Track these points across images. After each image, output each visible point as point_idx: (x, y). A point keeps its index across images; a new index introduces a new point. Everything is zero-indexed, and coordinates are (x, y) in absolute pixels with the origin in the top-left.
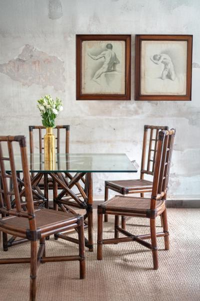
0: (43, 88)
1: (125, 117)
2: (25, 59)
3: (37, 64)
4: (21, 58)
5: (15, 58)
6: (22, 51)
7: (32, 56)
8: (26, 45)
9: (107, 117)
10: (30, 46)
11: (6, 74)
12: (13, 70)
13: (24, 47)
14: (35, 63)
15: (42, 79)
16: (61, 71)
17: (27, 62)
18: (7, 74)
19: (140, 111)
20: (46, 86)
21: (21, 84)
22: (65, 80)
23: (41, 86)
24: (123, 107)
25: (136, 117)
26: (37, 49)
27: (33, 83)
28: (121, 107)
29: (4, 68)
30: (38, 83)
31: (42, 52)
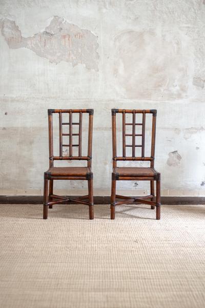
0: (74, 66)
1: (167, 101)
2: (53, 33)
3: (67, 39)
4: (48, 31)
5: (42, 31)
6: (49, 23)
7: (61, 29)
8: (55, 16)
9: (147, 101)
10: (59, 18)
11: (31, 49)
12: (39, 44)
13: (52, 18)
14: (64, 37)
15: (72, 56)
16: (94, 47)
17: (55, 35)
18: (33, 49)
19: (184, 95)
20: (77, 64)
21: (48, 60)
22: (98, 57)
23: (71, 64)
24: (164, 90)
25: (180, 101)
26: (68, 21)
27: (62, 60)
28: (162, 90)
29: (29, 42)
30: (67, 61)
31: (74, 25)
